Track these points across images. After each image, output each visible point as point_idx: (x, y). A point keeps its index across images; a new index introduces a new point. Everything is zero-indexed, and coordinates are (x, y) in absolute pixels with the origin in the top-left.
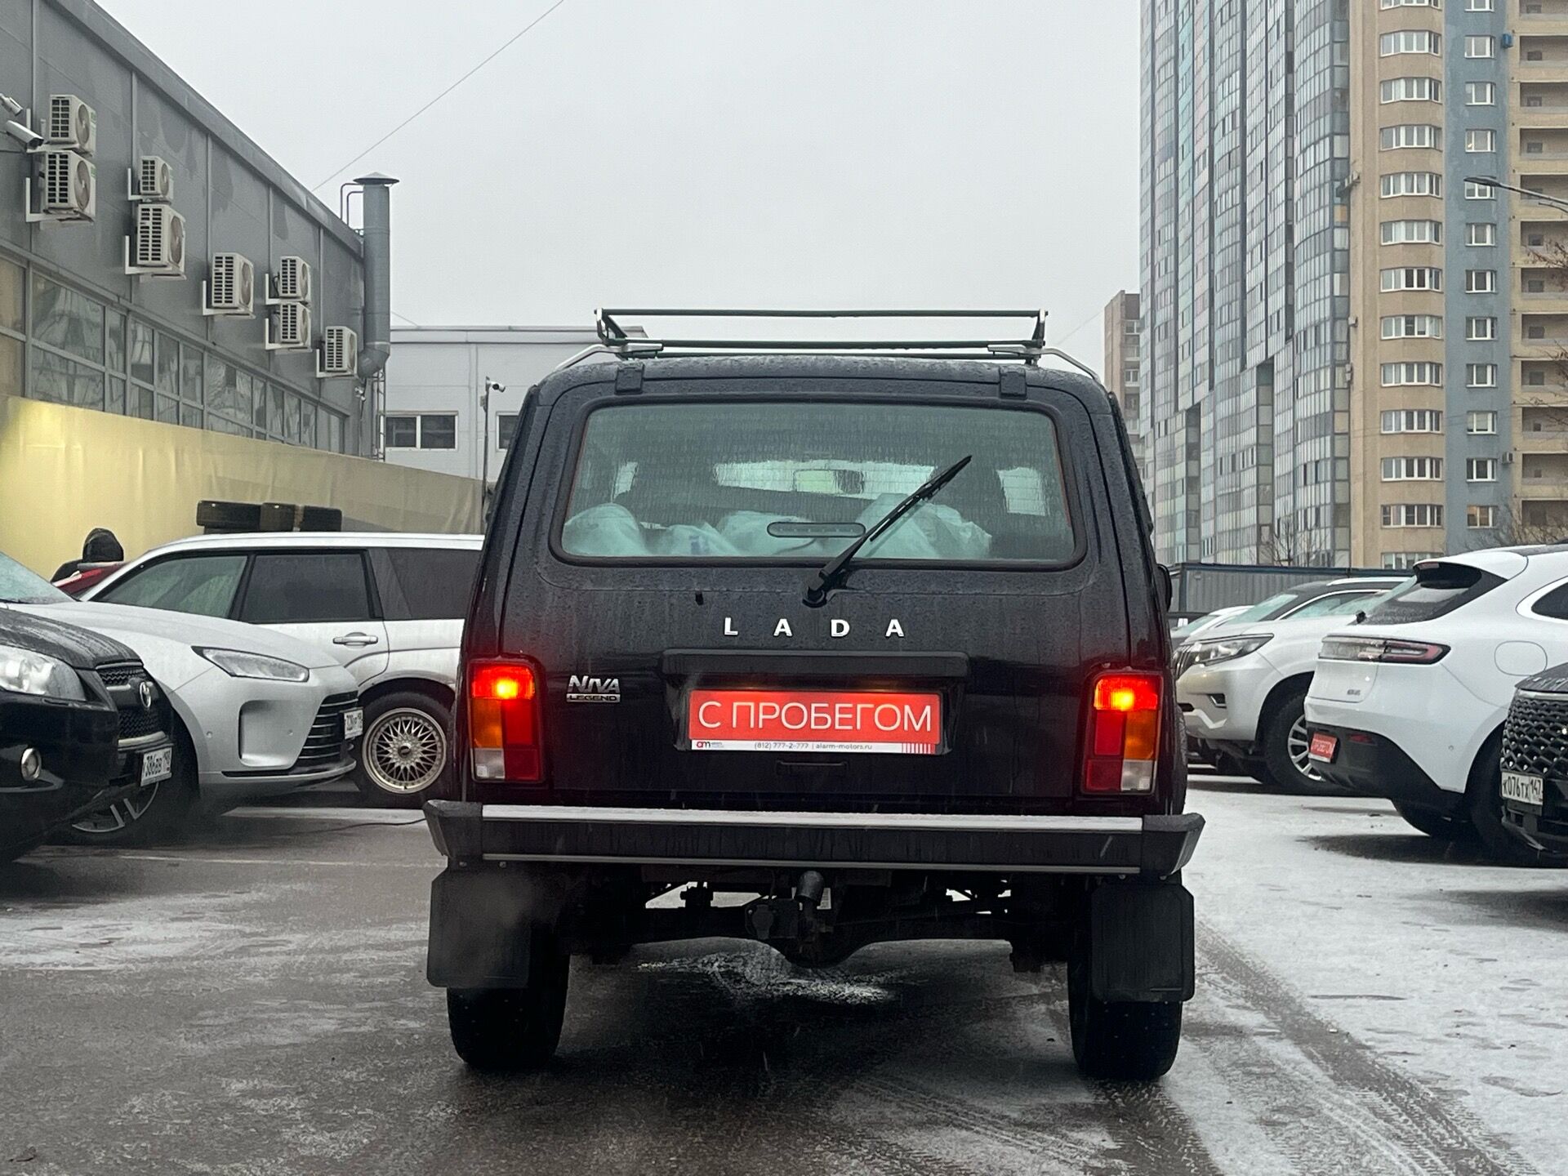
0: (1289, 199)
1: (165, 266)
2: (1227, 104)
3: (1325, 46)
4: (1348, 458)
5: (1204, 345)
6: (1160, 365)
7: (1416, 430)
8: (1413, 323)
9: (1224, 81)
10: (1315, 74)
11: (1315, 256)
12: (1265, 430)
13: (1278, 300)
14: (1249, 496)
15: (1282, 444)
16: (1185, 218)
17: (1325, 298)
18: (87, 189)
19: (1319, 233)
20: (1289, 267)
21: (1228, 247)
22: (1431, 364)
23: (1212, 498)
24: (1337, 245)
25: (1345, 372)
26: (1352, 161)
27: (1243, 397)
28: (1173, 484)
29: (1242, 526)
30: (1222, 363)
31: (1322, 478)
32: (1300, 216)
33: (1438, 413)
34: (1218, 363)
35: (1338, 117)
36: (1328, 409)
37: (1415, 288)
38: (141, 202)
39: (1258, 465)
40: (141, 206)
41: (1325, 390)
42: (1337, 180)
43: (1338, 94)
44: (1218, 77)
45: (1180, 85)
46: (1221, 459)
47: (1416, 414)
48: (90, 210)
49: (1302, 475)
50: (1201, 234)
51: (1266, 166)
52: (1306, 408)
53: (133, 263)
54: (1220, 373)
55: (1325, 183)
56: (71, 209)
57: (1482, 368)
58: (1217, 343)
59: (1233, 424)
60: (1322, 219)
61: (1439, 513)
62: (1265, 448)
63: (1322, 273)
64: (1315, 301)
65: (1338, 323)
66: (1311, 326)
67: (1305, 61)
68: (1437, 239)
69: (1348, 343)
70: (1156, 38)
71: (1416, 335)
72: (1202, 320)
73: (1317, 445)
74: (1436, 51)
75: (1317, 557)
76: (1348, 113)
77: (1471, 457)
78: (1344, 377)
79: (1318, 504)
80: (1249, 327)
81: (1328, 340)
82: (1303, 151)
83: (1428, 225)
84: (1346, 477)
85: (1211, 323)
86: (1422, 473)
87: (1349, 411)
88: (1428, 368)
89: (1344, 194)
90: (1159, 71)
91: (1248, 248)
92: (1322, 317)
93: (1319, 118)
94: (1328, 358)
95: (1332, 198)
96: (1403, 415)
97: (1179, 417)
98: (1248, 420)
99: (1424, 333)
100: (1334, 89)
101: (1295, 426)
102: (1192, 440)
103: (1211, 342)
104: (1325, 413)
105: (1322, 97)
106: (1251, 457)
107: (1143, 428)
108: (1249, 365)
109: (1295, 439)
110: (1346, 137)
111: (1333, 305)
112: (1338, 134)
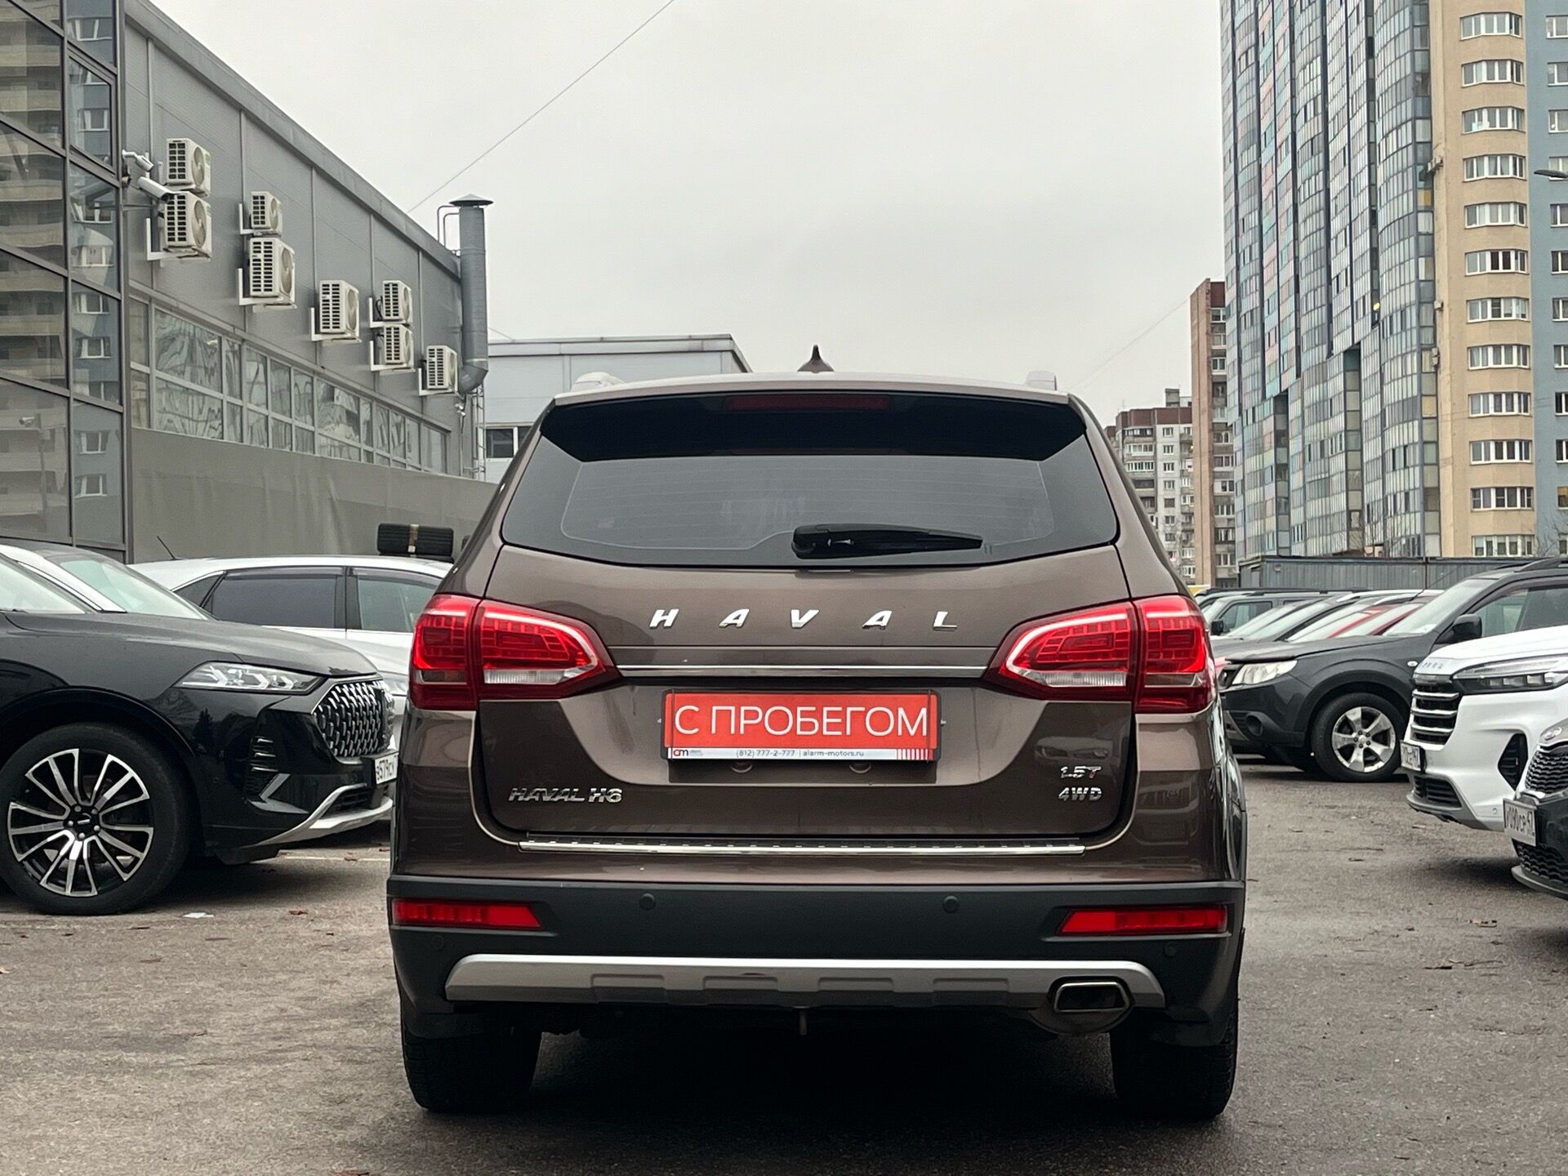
0: (1372, 185)
1: (276, 297)
2: (1308, 91)
3: (1405, 30)
4: (1436, 443)
5: (1290, 332)
6: (1247, 354)
7: (1504, 412)
8: (1499, 305)
9: (1304, 68)
10: (1396, 59)
11: (1400, 241)
12: (1354, 416)
13: (1363, 286)
14: (1338, 482)
15: (1371, 428)
16: (1268, 205)
17: (1410, 283)
18: (203, 227)
19: (1403, 218)
20: (1374, 252)
21: (1313, 233)
22: (1519, 346)
23: (1302, 485)
24: (1422, 229)
25: (1431, 357)
26: (1434, 144)
27: (1330, 384)
28: (1262, 472)
29: (1332, 512)
30: (1308, 350)
31: (1410, 462)
32: (1383, 201)
33: (1527, 395)
34: (1305, 349)
35: (1419, 100)
36: (1415, 393)
37: (1501, 270)
38: (253, 236)
39: (1346, 451)
40: (253, 240)
41: (1412, 375)
42: (1419, 164)
43: (1419, 79)
44: (1299, 62)
45: (1261, 72)
46: (1310, 446)
47: (1504, 396)
48: (207, 247)
49: (1390, 461)
50: (1286, 221)
51: (1348, 150)
52: (1393, 393)
53: (246, 294)
54: (1308, 359)
55: (1408, 167)
56: (189, 247)
58: (1303, 330)
59: (1322, 410)
60: (1405, 204)
61: (1529, 495)
62: (1354, 433)
63: (1407, 258)
64: (1401, 285)
65: (1423, 308)
66: (1397, 311)
67: (1385, 46)
68: (1522, 221)
69: (1434, 327)
70: (1236, 25)
71: (1503, 318)
72: (1289, 307)
73: (1406, 430)
74: (1517, 32)
75: (1408, 541)
76: (1430, 97)
77: (1560, 438)
78: (1431, 361)
79: (1407, 488)
80: (1334, 313)
81: (1414, 324)
82: (1386, 136)
83: (1512, 207)
84: (1434, 461)
85: (1297, 310)
86: (1511, 455)
87: (1436, 395)
88: (1515, 349)
89: (1428, 177)
90: (1240, 59)
91: (1332, 234)
92: (1408, 301)
93: (1401, 103)
94: (1415, 342)
95: (1415, 184)
96: (1491, 397)
97: (1267, 404)
98: (1338, 406)
99: (1510, 315)
100: (1415, 73)
101: (1383, 411)
102: (1281, 427)
103: (1297, 329)
104: (1413, 397)
105: (1403, 81)
106: (1339, 443)
107: (1231, 416)
108: (1335, 351)
109: (1383, 424)
110: (1428, 122)
111: (1419, 290)
112: (1420, 118)
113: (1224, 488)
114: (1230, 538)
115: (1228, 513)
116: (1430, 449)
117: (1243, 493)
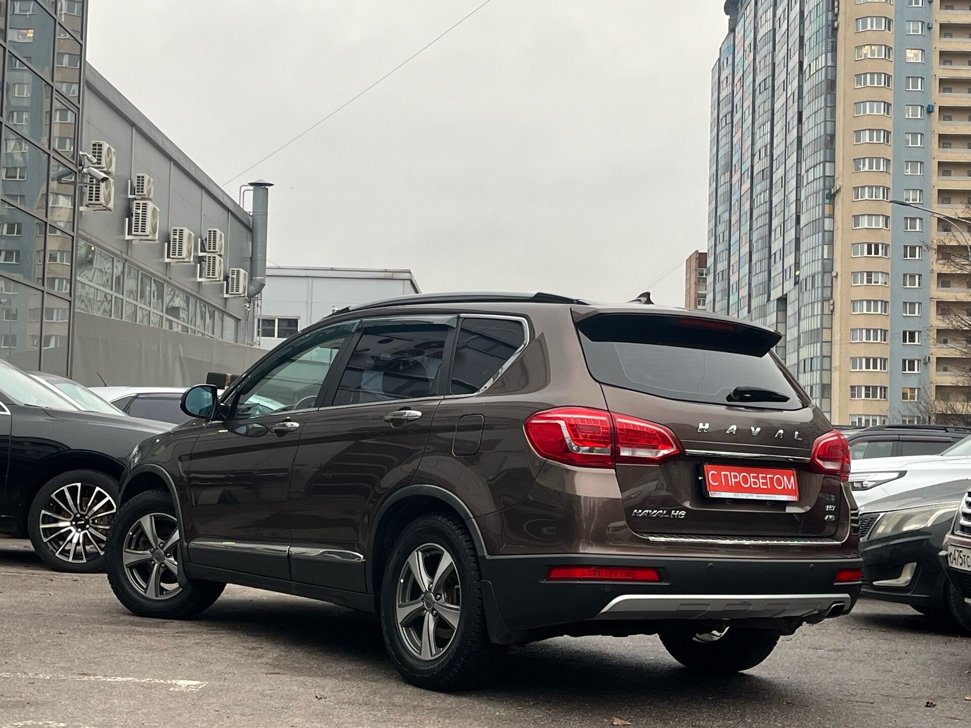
0: (798, 200)
2: (762, 141)
3: (821, 108)
4: (830, 357)
5: (745, 285)
6: (718, 297)
7: (872, 341)
8: (871, 276)
9: (760, 127)
10: (815, 125)
11: (813, 234)
13: (790, 260)
15: (791, 346)
16: (735, 208)
17: (818, 260)
19: (815, 220)
20: (798, 240)
21: (761, 227)
22: (882, 301)
24: (826, 228)
25: (829, 305)
26: (836, 178)
27: (768, 318)
30: (756, 297)
31: (814, 368)
32: (804, 210)
33: (885, 331)
34: (754, 296)
35: (828, 151)
36: (819, 326)
37: (873, 255)
41: (817, 315)
42: (827, 189)
43: (829, 138)
44: (757, 125)
45: (734, 128)
47: (872, 331)
49: (802, 366)
50: (745, 218)
51: (784, 178)
52: (805, 326)
54: (755, 302)
55: (819, 191)
57: (912, 304)
58: (753, 285)
60: (818, 212)
61: (885, 391)
62: (781, 348)
63: (817, 245)
64: (813, 261)
65: (826, 276)
66: (810, 276)
67: (809, 117)
68: (886, 226)
69: (832, 287)
70: (721, 99)
71: (873, 284)
72: (745, 270)
73: (812, 348)
74: (888, 114)
76: (834, 149)
77: (904, 358)
78: (829, 307)
79: (812, 383)
80: (772, 275)
81: (820, 285)
82: (807, 171)
83: (881, 217)
84: (829, 368)
85: (750, 272)
86: (875, 367)
87: (831, 328)
88: (880, 303)
89: (831, 197)
90: (722, 120)
91: (773, 228)
92: (816, 271)
93: (817, 152)
94: (820, 296)
95: (823, 201)
96: (864, 331)
99: (877, 282)
100: (826, 135)
101: (799, 336)
103: (750, 284)
104: (817, 329)
105: (819, 139)
108: (772, 298)
109: (799, 344)
110: (833, 164)
111: (823, 264)
112: (828, 162)
116: (826, 360)
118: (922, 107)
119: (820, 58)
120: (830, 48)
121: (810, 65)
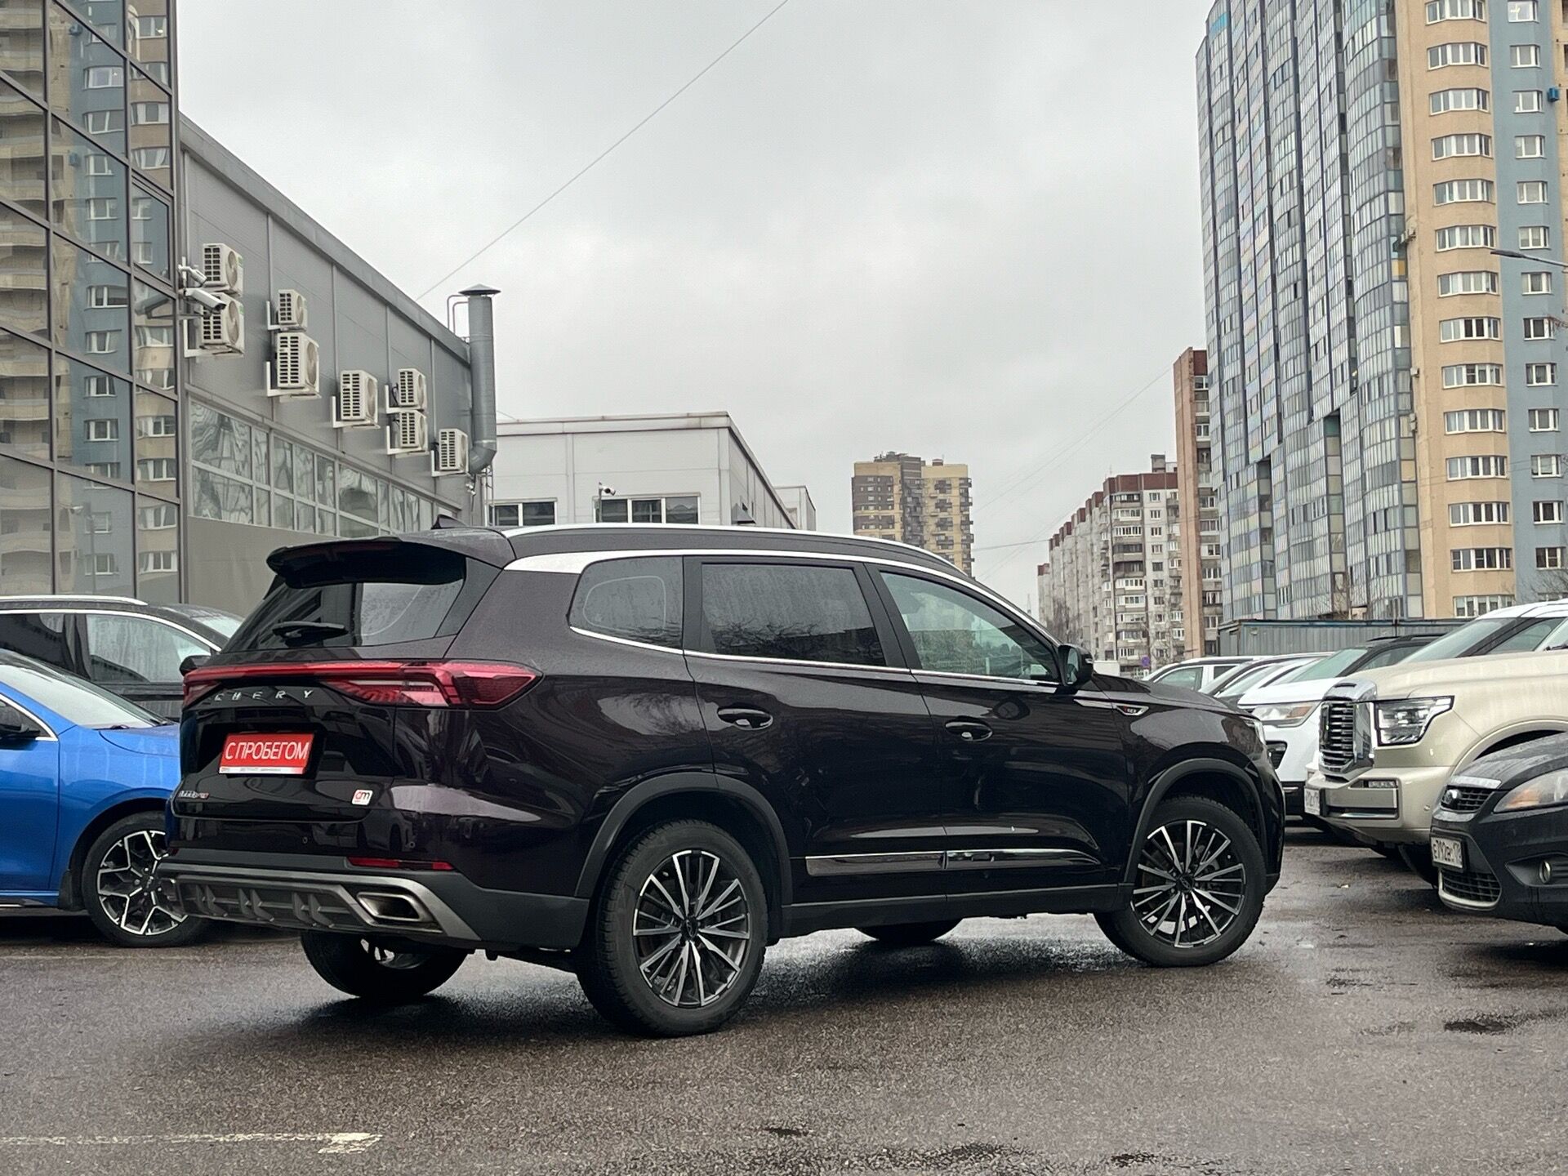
0: (1347, 256)
2: (1284, 163)
3: (1376, 106)
4: (1416, 506)
5: (1272, 399)
6: (1229, 421)
7: (1481, 475)
8: (1473, 371)
9: (1280, 143)
10: (1368, 134)
11: (1376, 309)
12: (1335, 480)
13: (1341, 355)
14: (1321, 546)
15: (1351, 493)
16: (1247, 277)
17: (1386, 350)
19: (1378, 287)
20: (1351, 321)
21: (1291, 303)
22: (1494, 410)
23: (1286, 548)
24: (1396, 298)
25: (1409, 422)
26: (1406, 218)
27: (1312, 449)
28: (1247, 535)
29: (1317, 575)
30: (1289, 416)
31: (1391, 525)
32: (1359, 271)
33: (1503, 458)
34: (1286, 415)
35: (1391, 175)
36: (1394, 458)
37: (1475, 337)
39: (1329, 515)
41: (1391, 440)
42: (1393, 236)
43: (1391, 153)
44: (1274, 138)
45: (1238, 148)
46: (1293, 510)
47: (1480, 460)
49: (1373, 522)
50: (1265, 291)
51: (1323, 223)
52: (1374, 457)
54: (1289, 425)
55: (1382, 239)
57: (1544, 412)
58: (1283, 398)
59: (1303, 476)
60: (1380, 274)
61: (1507, 556)
62: (1336, 497)
63: (1383, 327)
64: (1378, 353)
65: (1400, 375)
66: (1374, 378)
67: (1357, 122)
68: (1493, 289)
69: (1411, 393)
70: (1213, 102)
71: (1477, 383)
72: (1269, 374)
73: (1386, 494)
74: (1484, 107)
75: (1391, 602)
76: (1401, 170)
77: (1536, 500)
78: (1409, 426)
79: (1389, 550)
80: (1314, 380)
81: (1392, 391)
82: (1359, 209)
83: (1484, 276)
84: (1415, 524)
85: (1277, 378)
86: (1489, 517)
87: (1415, 459)
88: (1490, 414)
89: (1402, 247)
90: (1216, 135)
91: (1310, 304)
92: (1385, 368)
93: (1373, 176)
94: (1392, 408)
95: (1389, 254)
96: (1468, 461)
97: (1250, 469)
98: (1318, 471)
99: (1485, 381)
100: (1387, 148)
101: (1363, 475)
102: (1264, 492)
103: (1278, 396)
104: (1392, 462)
105: (1375, 156)
106: (1321, 507)
107: (1215, 481)
108: (1315, 418)
109: (1364, 488)
110: (1400, 194)
111: (1395, 357)
112: (1392, 191)
113: (1211, 552)
114: (1218, 601)
115: (1215, 577)
116: (1410, 512)
117: (1229, 556)
118: (1539, 92)
119: (1369, 25)
120: (1383, 9)
121: (1353, 38)
